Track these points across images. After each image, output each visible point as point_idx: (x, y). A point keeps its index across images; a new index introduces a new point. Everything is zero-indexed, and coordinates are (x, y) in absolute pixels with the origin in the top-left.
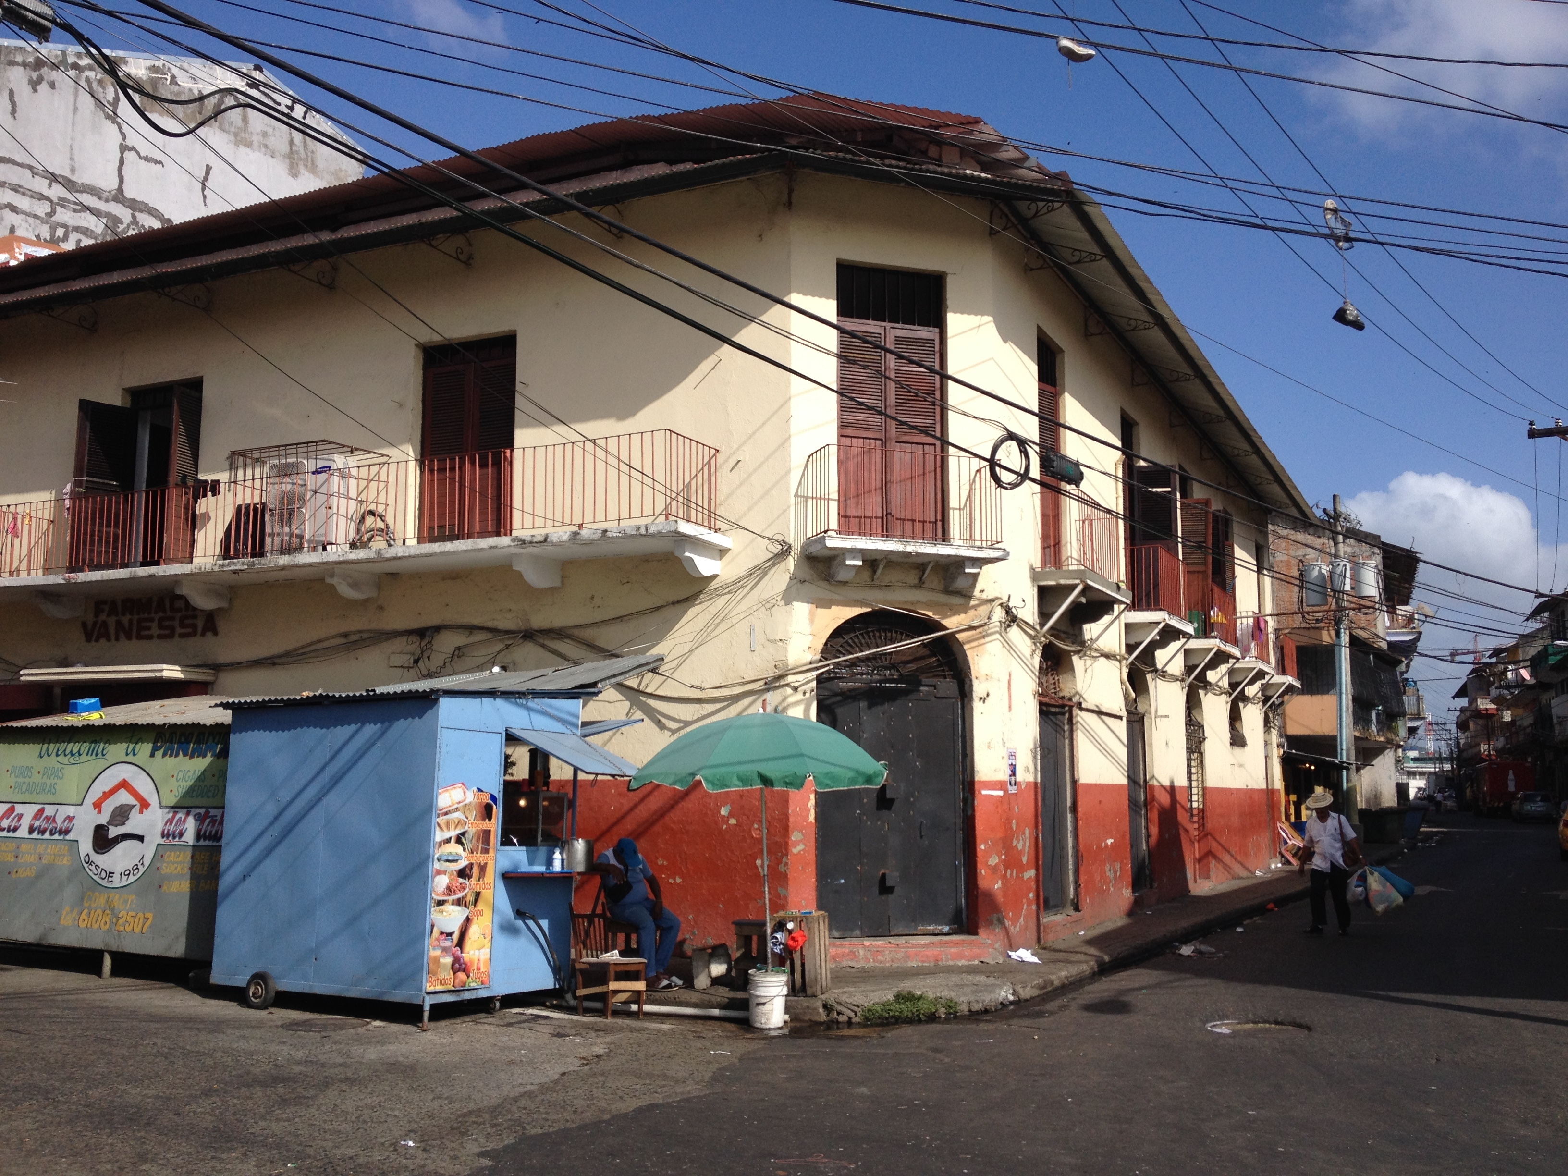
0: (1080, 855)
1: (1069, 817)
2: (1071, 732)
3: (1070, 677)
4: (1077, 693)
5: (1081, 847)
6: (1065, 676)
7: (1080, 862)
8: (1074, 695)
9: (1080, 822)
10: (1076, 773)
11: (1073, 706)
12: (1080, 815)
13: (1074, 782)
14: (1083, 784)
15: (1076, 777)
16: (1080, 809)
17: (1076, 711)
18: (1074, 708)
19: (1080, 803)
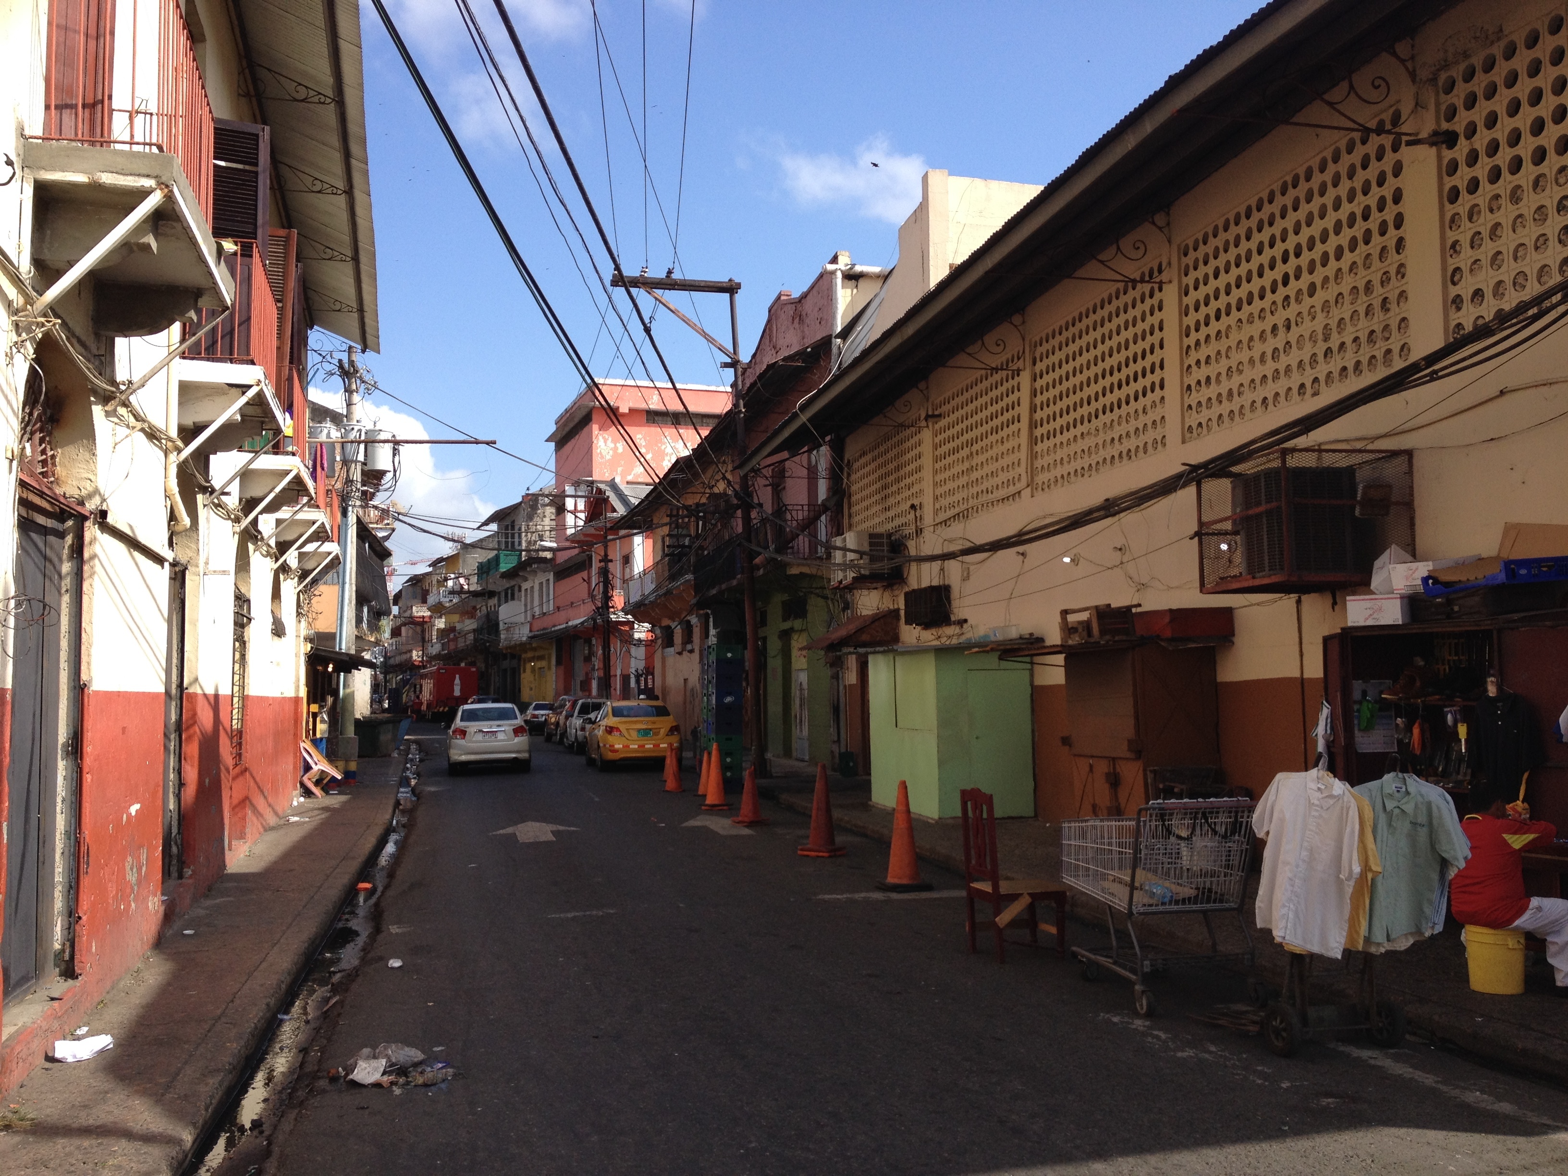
0: (83, 849)
1: (62, 768)
2: (79, 577)
3: (84, 454)
4: (96, 491)
5: (87, 832)
6: (70, 450)
7: (83, 866)
8: (90, 496)
9: (88, 778)
10: (84, 667)
11: (85, 518)
12: (88, 761)
13: (79, 689)
14: (97, 693)
15: (84, 677)
16: (89, 749)
17: (91, 531)
18: (88, 524)
19: (88, 736)
